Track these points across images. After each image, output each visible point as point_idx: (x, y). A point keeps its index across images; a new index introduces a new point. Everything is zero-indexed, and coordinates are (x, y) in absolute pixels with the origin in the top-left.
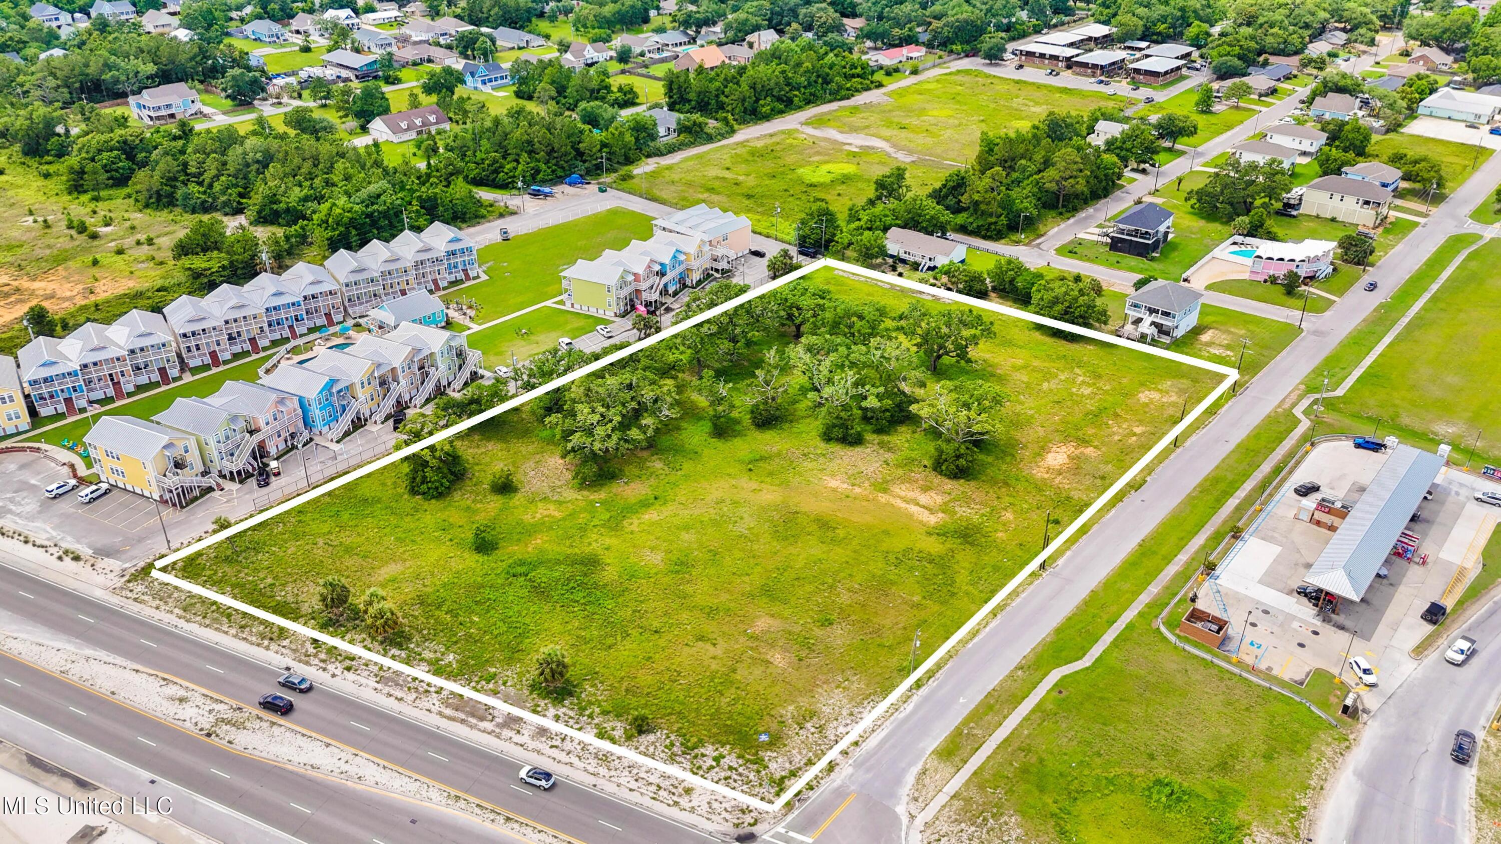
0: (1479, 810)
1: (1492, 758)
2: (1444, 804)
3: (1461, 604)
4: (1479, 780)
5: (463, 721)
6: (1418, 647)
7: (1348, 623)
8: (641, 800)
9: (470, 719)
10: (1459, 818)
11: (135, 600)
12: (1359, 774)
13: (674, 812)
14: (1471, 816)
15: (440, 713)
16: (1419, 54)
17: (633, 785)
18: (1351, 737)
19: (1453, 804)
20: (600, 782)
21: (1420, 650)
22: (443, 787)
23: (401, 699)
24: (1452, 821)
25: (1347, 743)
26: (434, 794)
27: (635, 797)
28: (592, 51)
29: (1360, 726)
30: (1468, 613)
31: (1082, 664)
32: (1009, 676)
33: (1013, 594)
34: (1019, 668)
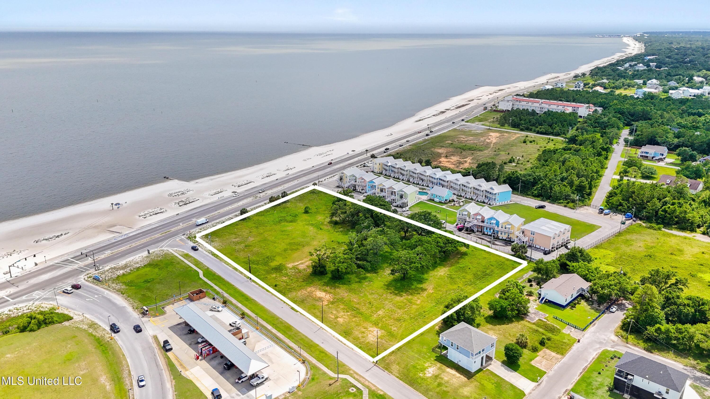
0: (92, 322)
1: (104, 333)
2: (101, 317)
3: (168, 358)
4: (100, 326)
6: (157, 337)
7: (179, 326)
10: (95, 318)
12: (124, 307)
14: (93, 320)
18: (136, 310)
19: (99, 319)
21: (155, 338)
24: (95, 316)
25: (135, 308)
29: (138, 313)
30: (163, 359)
31: (201, 276)
32: (206, 266)
33: (241, 273)
34: (208, 268)
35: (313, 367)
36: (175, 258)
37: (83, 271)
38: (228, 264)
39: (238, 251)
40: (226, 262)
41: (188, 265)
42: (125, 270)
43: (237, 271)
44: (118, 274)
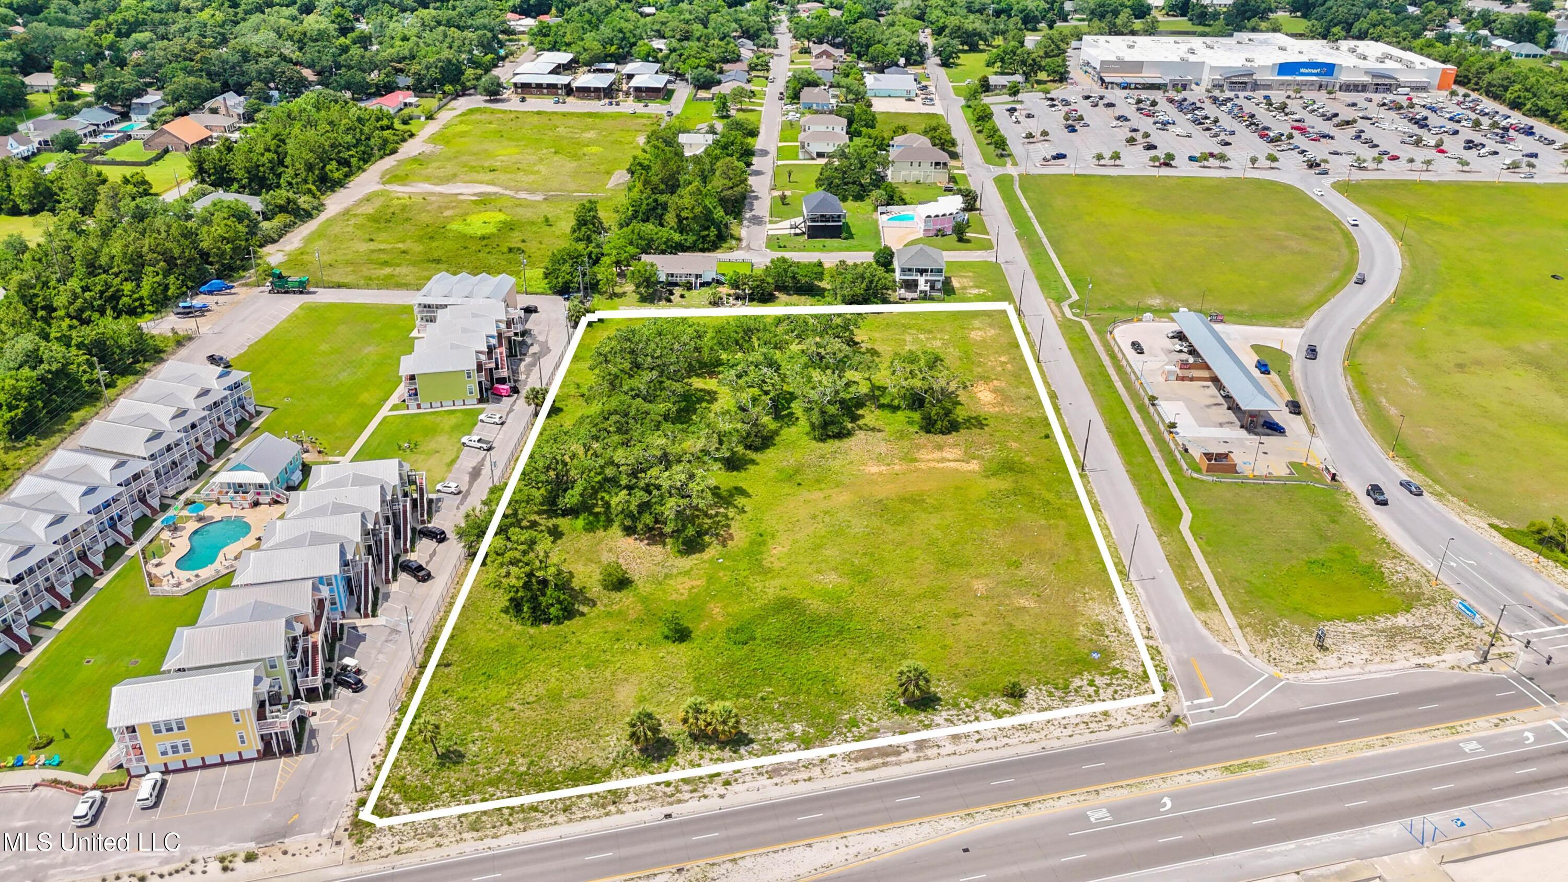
5: (885, 764)
6: (1310, 431)
8: (1082, 739)
9: (888, 759)
11: (398, 852)
13: (1114, 733)
15: (858, 770)
16: (819, 51)
17: (1068, 732)
20: (1044, 743)
22: (950, 815)
23: (810, 779)
26: (951, 824)
27: (1077, 739)
28: (15, 144)
31: (1187, 516)
32: (1163, 543)
33: (1089, 493)
34: (1160, 536)
35: (1101, 333)
36: (1236, 604)
37: (1531, 679)
38: (1104, 527)
39: (1051, 558)
40: (1107, 536)
41: (1209, 563)
42: (1389, 623)
43: (1096, 502)
44: (1409, 616)
